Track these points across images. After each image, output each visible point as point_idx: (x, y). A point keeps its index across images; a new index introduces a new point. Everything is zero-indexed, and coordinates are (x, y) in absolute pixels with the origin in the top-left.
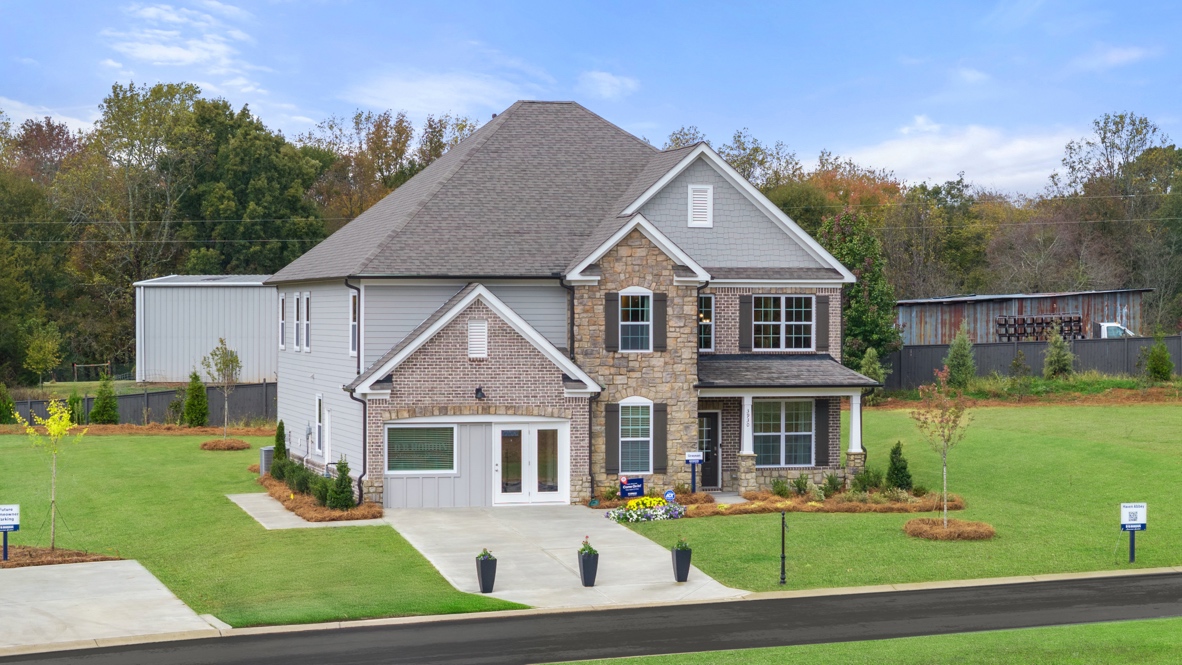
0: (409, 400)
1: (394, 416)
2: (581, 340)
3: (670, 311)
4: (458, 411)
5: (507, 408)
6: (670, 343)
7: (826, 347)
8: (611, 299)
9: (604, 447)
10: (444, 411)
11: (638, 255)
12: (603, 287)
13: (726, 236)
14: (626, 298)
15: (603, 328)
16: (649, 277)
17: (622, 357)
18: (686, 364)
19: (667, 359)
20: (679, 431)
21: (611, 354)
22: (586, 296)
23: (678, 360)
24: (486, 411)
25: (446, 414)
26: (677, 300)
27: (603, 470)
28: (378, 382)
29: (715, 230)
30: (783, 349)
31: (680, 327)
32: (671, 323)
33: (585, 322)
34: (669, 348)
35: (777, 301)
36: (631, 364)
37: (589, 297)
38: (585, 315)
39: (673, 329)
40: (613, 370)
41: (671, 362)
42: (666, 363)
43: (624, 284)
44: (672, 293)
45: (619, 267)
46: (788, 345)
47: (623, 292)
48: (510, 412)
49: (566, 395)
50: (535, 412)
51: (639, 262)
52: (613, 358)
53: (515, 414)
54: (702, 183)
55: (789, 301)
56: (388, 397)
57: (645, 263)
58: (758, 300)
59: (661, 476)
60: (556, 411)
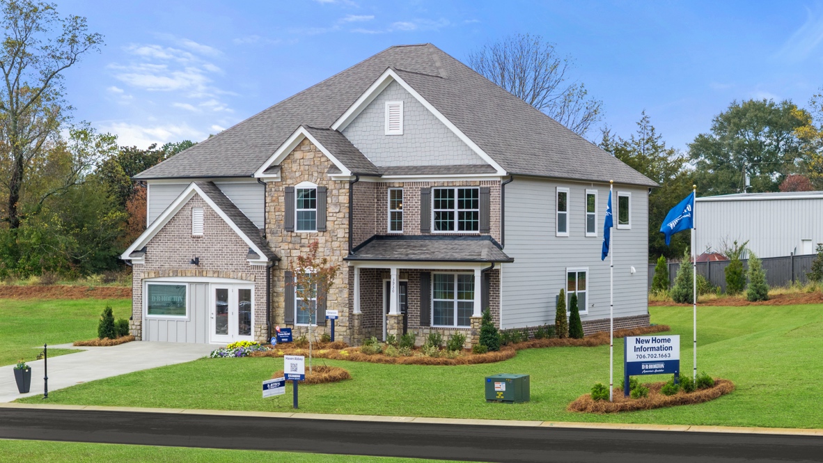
0: (156, 265)
1: (146, 275)
2: (270, 223)
3: (329, 200)
4: (184, 274)
5: (214, 272)
6: (329, 225)
7: (488, 230)
8: (289, 192)
9: (284, 303)
10: (176, 274)
11: (307, 157)
12: (284, 183)
13: (413, 141)
14: (299, 191)
15: (283, 214)
16: (315, 174)
17: (297, 236)
18: (340, 242)
19: (327, 238)
20: (335, 294)
21: (289, 233)
22: (273, 189)
23: (335, 238)
24: (201, 274)
25: (177, 276)
26: (335, 192)
27: (283, 322)
28: (134, 252)
29: (405, 136)
30: (456, 231)
31: (336, 213)
32: (330, 210)
33: (272, 209)
34: (328, 229)
35: (452, 191)
36: (303, 241)
37: (275, 191)
38: (272, 204)
39: (331, 214)
40: (291, 246)
41: (330, 240)
42: (326, 241)
43: (298, 180)
44: (331, 186)
45: (295, 167)
46: (461, 228)
47: (297, 187)
48: (216, 275)
49: (251, 264)
50: (231, 276)
51: (308, 163)
52: (291, 236)
53: (218, 277)
54: (396, 99)
55: (461, 191)
56: (143, 262)
57: (312, 163)
58: (437, 192)
59: (323, 328)
60: (244, 275)
